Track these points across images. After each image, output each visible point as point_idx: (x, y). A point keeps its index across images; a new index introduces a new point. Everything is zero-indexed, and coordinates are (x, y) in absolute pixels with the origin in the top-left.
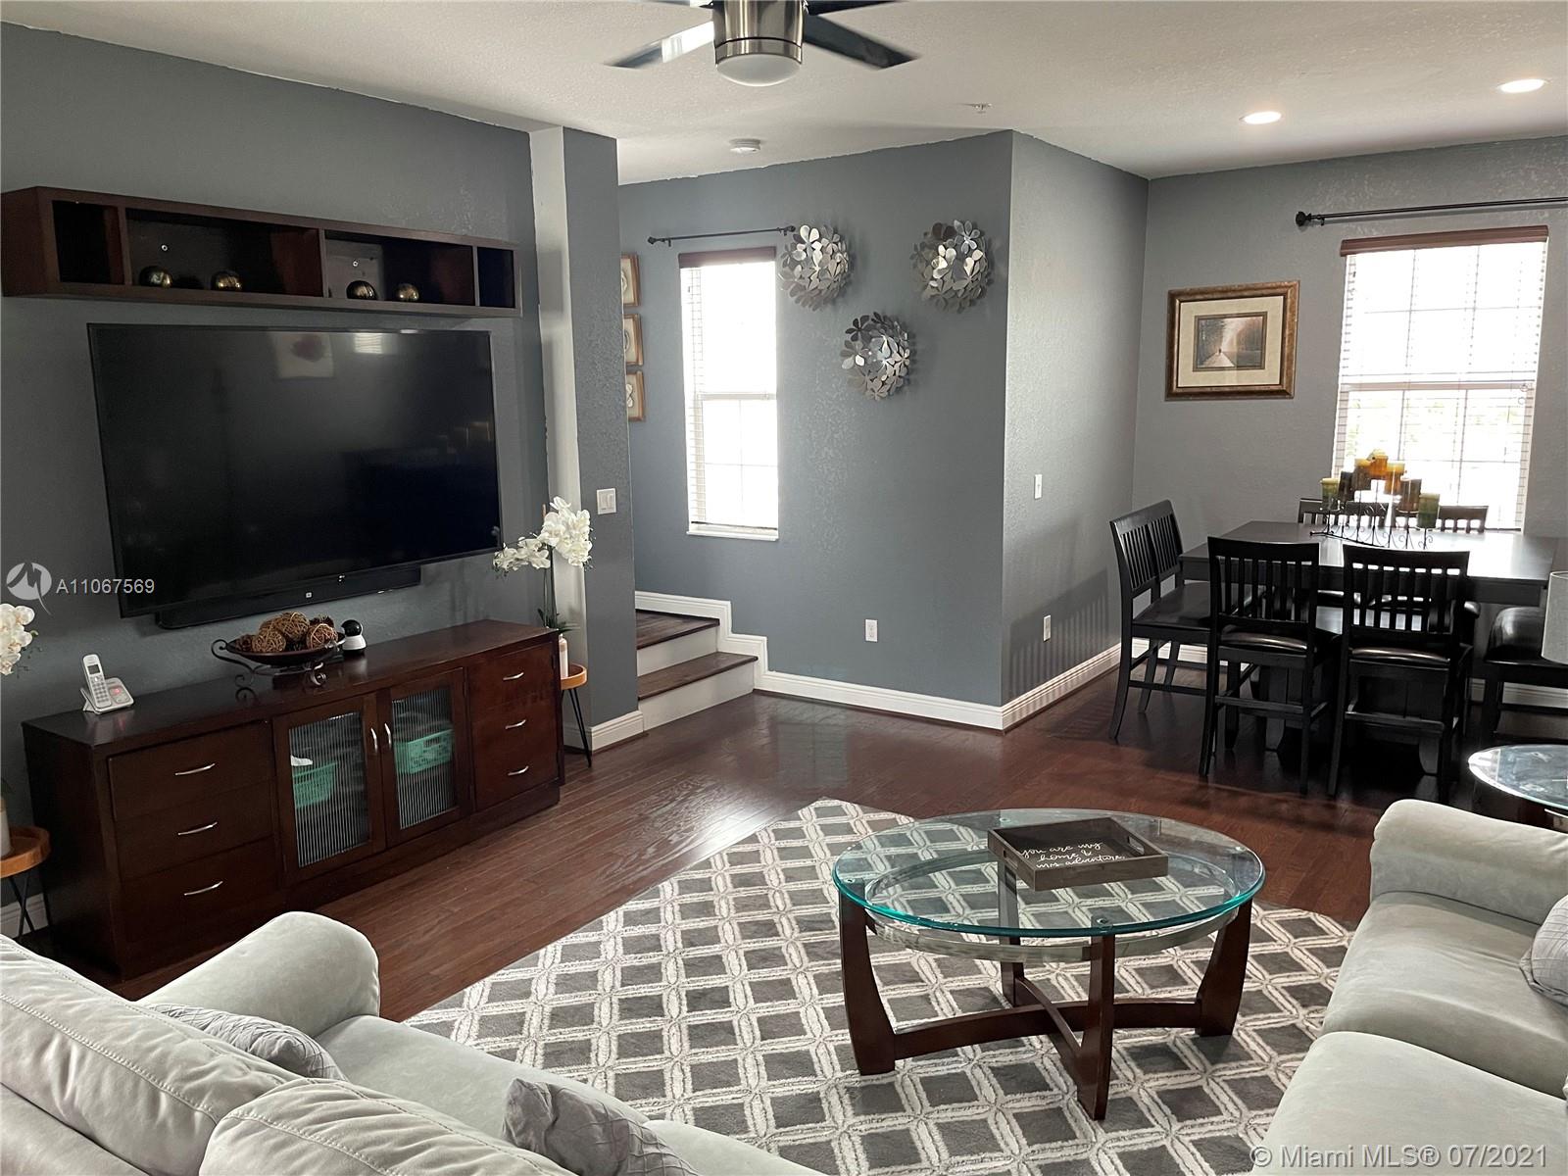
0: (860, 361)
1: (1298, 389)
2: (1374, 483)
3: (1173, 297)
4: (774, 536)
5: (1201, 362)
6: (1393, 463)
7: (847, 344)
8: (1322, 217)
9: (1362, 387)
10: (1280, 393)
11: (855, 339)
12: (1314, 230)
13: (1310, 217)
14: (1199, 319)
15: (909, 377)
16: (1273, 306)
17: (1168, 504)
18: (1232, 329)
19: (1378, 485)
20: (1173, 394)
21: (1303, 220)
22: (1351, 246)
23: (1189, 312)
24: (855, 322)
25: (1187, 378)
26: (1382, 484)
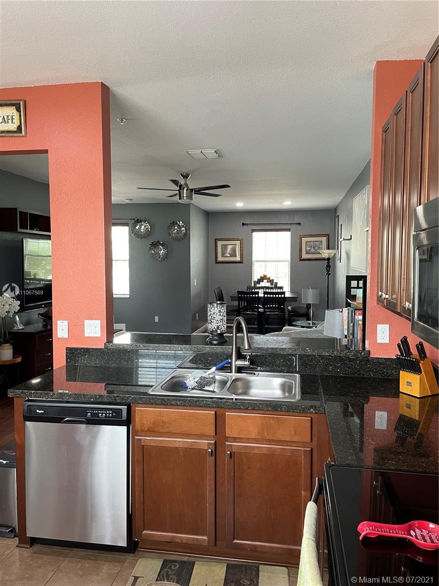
0: (153, 252)
1: (244, 262)
2: (264, 280)
3: (216, 240)
4: (128, 296)
5: (223, 255)
6: (268, 276)
7: (150, 248)
8: (247, 224)
9: (257, 261)
10: (241, 262)
11: (152, 246)
12: (245, 226)
13: (245, 224)
14: (222, 245)
15: (166, 256)
16: (238, 243)
17: (220, 287)
18: (230, 247)
19: (265, 281)
20: (217, 262)
21: (243, 224)
22: (253, 231)
23: (220, 243)
24: (152, 243)
25: (220, 259)
26: (266, 280)
